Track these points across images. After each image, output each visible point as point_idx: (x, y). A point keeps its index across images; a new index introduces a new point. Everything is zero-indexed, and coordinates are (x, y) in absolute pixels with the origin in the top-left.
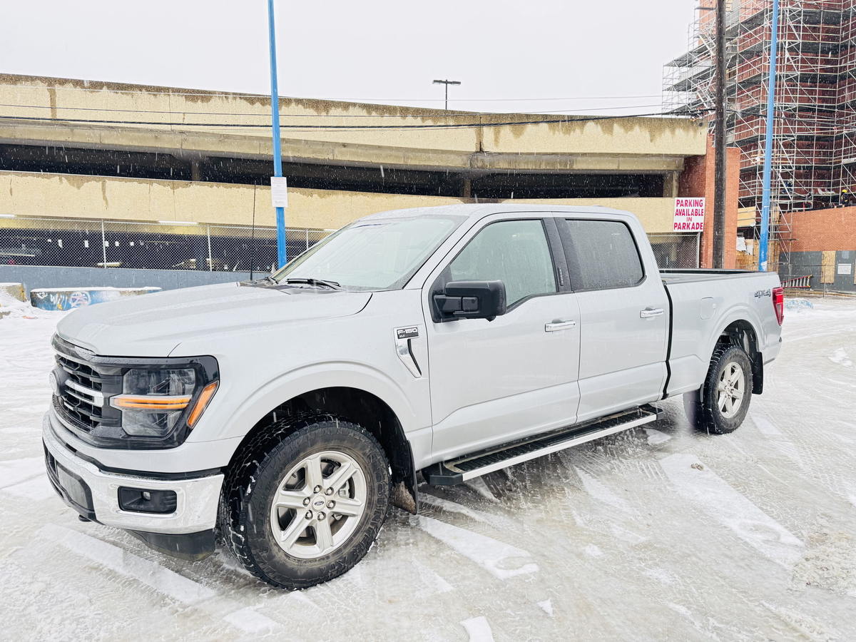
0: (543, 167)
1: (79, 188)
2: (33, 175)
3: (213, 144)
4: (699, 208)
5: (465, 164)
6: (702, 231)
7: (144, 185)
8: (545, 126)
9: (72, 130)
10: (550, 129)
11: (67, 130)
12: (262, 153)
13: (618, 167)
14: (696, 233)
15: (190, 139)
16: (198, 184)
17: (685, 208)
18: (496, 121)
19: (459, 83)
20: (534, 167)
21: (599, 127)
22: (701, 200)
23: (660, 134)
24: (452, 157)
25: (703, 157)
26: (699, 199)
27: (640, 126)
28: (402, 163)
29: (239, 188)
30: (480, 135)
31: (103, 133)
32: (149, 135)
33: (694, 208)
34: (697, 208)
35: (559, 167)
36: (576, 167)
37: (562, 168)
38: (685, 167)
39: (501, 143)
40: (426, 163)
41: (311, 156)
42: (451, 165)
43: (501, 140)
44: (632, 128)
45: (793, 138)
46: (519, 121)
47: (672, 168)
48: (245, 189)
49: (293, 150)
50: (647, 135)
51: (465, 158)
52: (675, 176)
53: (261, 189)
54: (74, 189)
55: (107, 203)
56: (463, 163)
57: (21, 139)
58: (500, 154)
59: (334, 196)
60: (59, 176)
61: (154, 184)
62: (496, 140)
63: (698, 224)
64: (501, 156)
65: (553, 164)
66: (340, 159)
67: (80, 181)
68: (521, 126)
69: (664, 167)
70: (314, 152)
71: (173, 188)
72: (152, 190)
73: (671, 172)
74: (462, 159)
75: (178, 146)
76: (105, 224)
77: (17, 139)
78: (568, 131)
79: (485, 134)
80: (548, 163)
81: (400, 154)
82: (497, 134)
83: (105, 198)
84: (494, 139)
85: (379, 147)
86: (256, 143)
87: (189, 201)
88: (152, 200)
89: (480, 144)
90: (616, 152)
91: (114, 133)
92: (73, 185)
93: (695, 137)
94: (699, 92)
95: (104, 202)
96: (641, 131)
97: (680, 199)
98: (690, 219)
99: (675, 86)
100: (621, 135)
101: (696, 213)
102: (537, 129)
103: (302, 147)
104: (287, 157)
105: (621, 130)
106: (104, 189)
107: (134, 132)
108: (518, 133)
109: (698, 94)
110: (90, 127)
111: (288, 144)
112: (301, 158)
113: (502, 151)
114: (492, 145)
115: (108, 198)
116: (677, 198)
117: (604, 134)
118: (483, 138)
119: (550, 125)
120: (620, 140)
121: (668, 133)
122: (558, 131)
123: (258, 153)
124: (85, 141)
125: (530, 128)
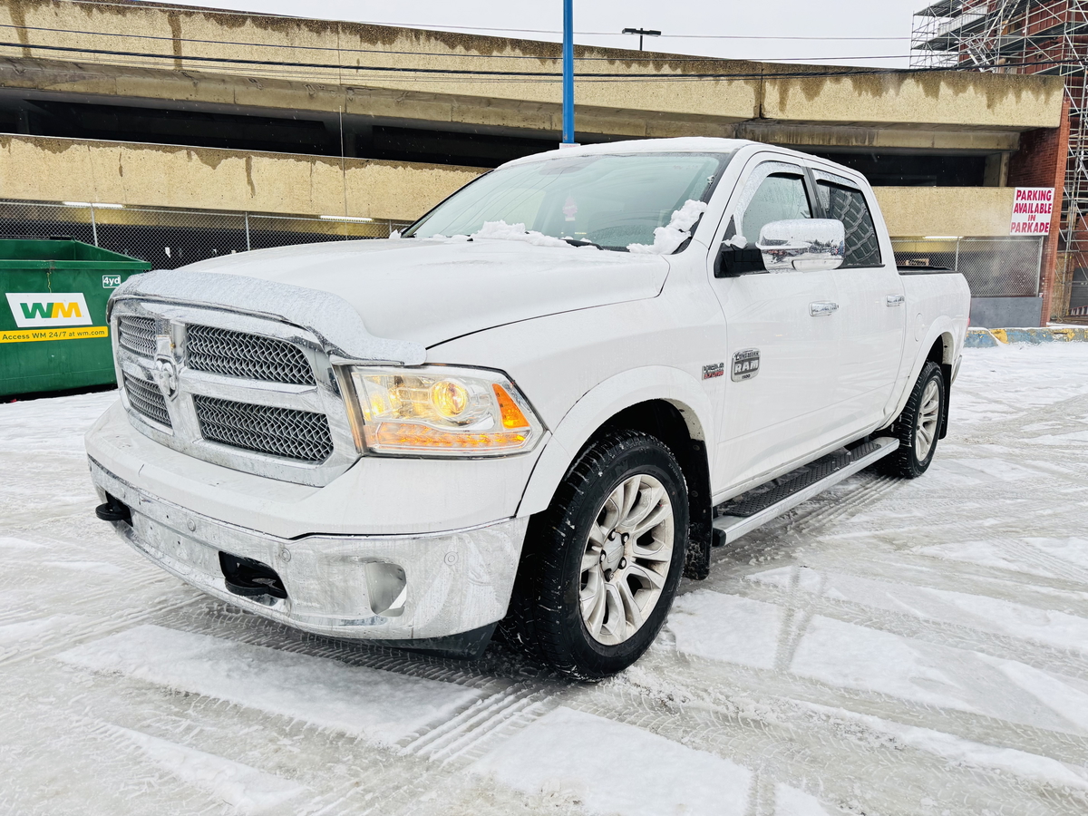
0: (833, 142)
1: (214, 167)
2: (150, 148)
3: (387, 107)
4: (1046, 202)
6: (1047, 234)
7: (304, 163)
8: (847, 83)
9: (195, 84)
10: (855, 88)
11: (188, 83)
12: (455, 120)
13: (933, 144)
14: (1040, 237)
15: (358, 98)
16: (378, 164)
17: (1028, 202)
18: (785, 73)
19: (659, 33)
20: (821, 143)
21: (921, 86)
22: (1049, 192)
23: (1001, 97)
24: (713, 126)
25: (1053, 131)
26: (1047, 189)
27: (975, 85)
29: (433, 169)
30: (760, 94)
31: (239, 89)
32: (301, 93)
33: (1040, 202)
34: (1043, 202)
35: (854, 144)
36: (875, 144)
37: (860, 144)
38: (1021, 146)
39: (787, 107)
41: (522, 125)
43: (789, 103)
44: (964, 88)
46: (813, 75)
47: (1004, 146)
48: (441, 171)
49: (497, 114)
50: (984, 99)
51: (729, 128)
52: (1005, 158)
53: (463, 171)
54: (207, 168)
55: (253, 189)
56: (726, 135)
57: (126, 96)
58: (780, 122)
60: (187, 149)
61: (318, 162)
62: (782, 103)
63: (1042, 224)
64: (778, 126)
65: (848, 138)
67: (216, 157)
68: (819, 78)
69: (992, 146)
70: (525, 119)
71: (343, 169)
72: (314, 170)
73: (999, 152)
74: (726, 130)
75: (341, 109)
76: (251, 220)
77: (119, 96)
78: (878, 92)
79: (767, 95)
80: (839, 139)
81: (642, 122)
82: (783, 93)
83: (250, 182)
84: (778, 100)
85: (618, 111)
86: (447, 106)
87: (365, 187)
88: (315, 186)
89: (760, 108)
90: (940, 121)
91: (253, 89)
92: (206, 163)
93: (1047, 102)
94: (971, 50)
95: (250, 188)
96: (976, 93)
97: (1022, 189)
98: (1033, 218)
99: (932, 42)
100: (948, 98)
101: (1042, 210)
102: (838, 86)
103: (509, 111)
104: (489, 126)
105: (950, 92)
106: (248, 169)
107: (282, 87)
108: (811, 93)
109: (969, 52)
110: (223, 79)
111: (490, 108)
112: (507, 127)
113: (789, 118)
114: (777, 109)
115: (255, 182)
116: (1017, 189)
117: (927, 95)
118: (764, 97)
119: (855, 82)
120: (948, 105)
121: (1011, 96)
122: (867, 91)
123: (450, 120)
124: (213, 101)
125: (829, 86)
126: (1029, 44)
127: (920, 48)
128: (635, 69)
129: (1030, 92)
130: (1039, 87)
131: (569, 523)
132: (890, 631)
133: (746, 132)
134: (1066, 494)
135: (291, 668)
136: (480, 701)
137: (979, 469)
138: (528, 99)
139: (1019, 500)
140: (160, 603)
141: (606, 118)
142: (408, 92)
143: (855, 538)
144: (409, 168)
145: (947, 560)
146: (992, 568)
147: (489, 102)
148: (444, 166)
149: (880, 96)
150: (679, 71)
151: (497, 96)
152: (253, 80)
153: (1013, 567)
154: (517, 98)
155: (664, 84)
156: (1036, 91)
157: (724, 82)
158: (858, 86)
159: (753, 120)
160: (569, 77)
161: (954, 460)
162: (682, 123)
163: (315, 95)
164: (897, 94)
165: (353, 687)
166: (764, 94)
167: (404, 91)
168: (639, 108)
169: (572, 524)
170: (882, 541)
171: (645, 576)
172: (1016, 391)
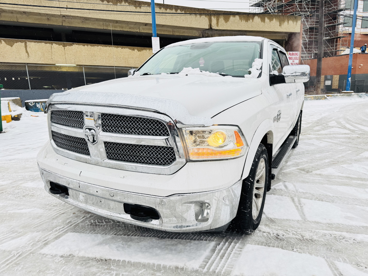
1: (12, 46)
3: (78, 23)
4: (297, 56)
5: (200, 35)
7: (48, 45)
8: (237, 17)
12: (104, 28)
15: (67, 20)
16: (77, 44)
17: (292, 56)
18: (218, 14)
21: (260, 19)
22: (298, 53)
23: (283, 23)
24: (195, 31)
25: (298, 34)
27: (276, 19)
28: (172, 34)
29: (98, 46)
30: (210, 21)
31: (19, 16)
32: (44, 18)
33: (295, 56)
34: (296, 56)
38: (289, 38)
39: (219, 25)
40: (183, 34)
41: (129, 30)
42: (194, 35)
43: (220, 24)
44: (272, 20)
45: (307, 28)
46: (227, 14)
47: (284, 38)
48: (101, 47)
49: (120, 27)
50: (278, 23)
51: (200, 32)
52: (284, 42)
53: (109, 47)
54: (9, 47)
56: (199, 35)
58: (216, 30)
59: (145, 51)
61: (54, 44)
63: (296, 63)
64: (216, 32)
66: (143, 32)
67: (12, 42)
68: (228, 16)
70: (130, 28)
71: (64, 46)
72: (52, 47)
74: (199, 33)
75: (61, 24)
76: (28, 66)
78: (247, 20)
79: (212, 21)
81: (171, 30)
82: (218, 20)
83: (27, 52)
84: (216, 23)
85: (163, 26)
86: (101, 23)
87: (73, 53)
88: (53, 53)
89: (210, 25)
90: (266, 30)
91: (24, 16)
92: (8, 44)
93: (296, 24)
94: (268, 7)
95: (27, 54)
96: (276, 21)
97: (290, 52)
98: (294, 61)
99: (255, 4)
100: (268, 23)
101: (296, 59)
102: (234, 18)
103: (124, 25)
104: (117, 30)
105: (268, 21)
106: (26, 47)
107: (37, 15)
108: (227, 20)
109: (268, 8)
110: (12, 12)
111: (117, 24)
112: (124, 31)
113: (220, 29)
114: (216, 26)
115: (29, 52)
116: (289, 52)
117: (262, 22)
118: (211, 22)
119: (240, 17)
120: (268, 25)
121: (286, 23)
122: (243, 20)
123: (102, 28)
124: (8, 20)
125: (232, 18)
126: (285, 6)
127: (252, 6)
128: (168, 11)
129: (291, 21)
130: (294, 20)
131: (251, 179)
132: (326, 201)
133: (205, 34)
134: (341, 150)
135: (140, 243)
136: (218, 246)
137: (312, 143)
138: (132, 21)
139: (330, 153)
140: (68, 223)
141: (159, 28)
142: (87, 18)
143: (293, 170)
144: (89, 46)
145: (324, 175)
146: (338, 176)
147: (117, 22)
148: (102, 45)
149: (248, 22)
150: (183, 12)
151: (120, 20)
152: (25, 13)
153: (344, 175)
154: (128, 21)
155: (179, 16)
156: (293, 21)
157: (198, 16)
158: (241, 19)
159: (208, 29)
160: (154, 13)
161: (302, 141)
162: (184, 30)
163: (50, 19)
164: (253, 21)
165: (169, 247)
166: (211, 21)
167: (85, 18)
168: (170, 25)
169: (252, 179)
170: (301, 170)
171: (259, 193)
172: (305, 117)
